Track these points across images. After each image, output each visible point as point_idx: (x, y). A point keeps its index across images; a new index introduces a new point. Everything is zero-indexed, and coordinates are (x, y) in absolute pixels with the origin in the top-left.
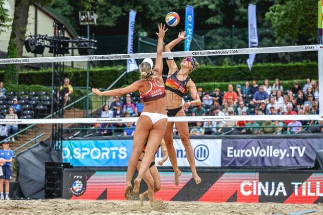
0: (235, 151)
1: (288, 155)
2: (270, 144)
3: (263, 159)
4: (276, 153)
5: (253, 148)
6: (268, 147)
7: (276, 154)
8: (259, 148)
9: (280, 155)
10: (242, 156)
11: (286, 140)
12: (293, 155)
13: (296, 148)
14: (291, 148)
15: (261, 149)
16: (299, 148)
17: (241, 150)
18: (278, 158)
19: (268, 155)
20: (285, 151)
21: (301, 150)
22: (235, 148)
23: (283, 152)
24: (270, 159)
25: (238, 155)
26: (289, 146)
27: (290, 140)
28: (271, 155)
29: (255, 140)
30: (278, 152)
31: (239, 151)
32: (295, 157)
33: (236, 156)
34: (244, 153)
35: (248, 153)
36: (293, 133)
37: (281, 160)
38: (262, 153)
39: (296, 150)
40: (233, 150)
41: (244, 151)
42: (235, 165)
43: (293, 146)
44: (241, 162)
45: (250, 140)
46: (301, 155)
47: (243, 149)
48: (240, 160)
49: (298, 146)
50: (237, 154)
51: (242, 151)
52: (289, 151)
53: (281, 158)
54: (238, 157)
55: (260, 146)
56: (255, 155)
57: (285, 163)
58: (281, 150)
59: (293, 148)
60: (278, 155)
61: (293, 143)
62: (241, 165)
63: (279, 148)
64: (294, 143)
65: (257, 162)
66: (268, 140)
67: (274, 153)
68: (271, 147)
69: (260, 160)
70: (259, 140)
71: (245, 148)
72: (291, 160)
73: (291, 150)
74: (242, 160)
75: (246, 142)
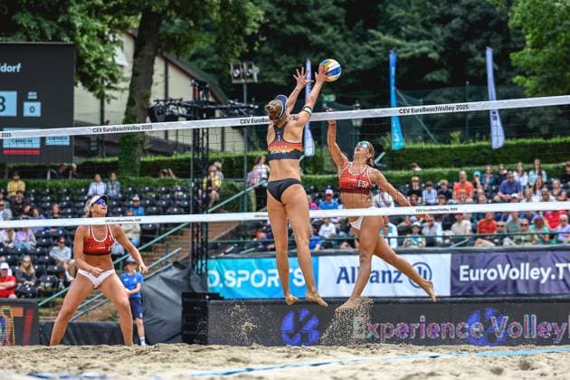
0: (472, 271)
1: (553, 277)
2: (525, 260)
3: (515, 282)
4: (534, 273)
5: (499, 267)
6: (522, 265)
7: (535, 276)
8: (508, 266)
9: (541, 276)
10: (482, 278)
11: (550, 253)
12: (561, 277)
13: (565, 265)
14: (557, 265)
15: (511, 267)
17: (482, 270)
18: (538, 282)
19: (522, 278)
20: (549, 270)
22: (471, 268)
23: (546, 271)
24: (526, 282)
25: (477, 278)
26: (554, 264)
27: (557, 253)
28: (527, 278)
29: (502, 254)
30: (538, 273)
31: (477, 271)
32: (564, 280)
33: (473, 279)
34: (485, 275)
35: (492, 274)
36: (560, 242)
37: (543, 284)
38: (514, 274)
39: (566, 269)
40: (468, 270)
41: (485, 271)
42: (472, 292)
43: (560, 262)
44: (481, 289)
45: (495, 254)
47: (484, 269)
48: (480, 285)
49: (569, 261)
50: (474, 276)
51: (483, 272)
52: (555, 271)
53: (543, 281)
54: (476, 281)
55: (509, 262)
56: (503, 277)
57: (549, 289)
58: (542, 270)
59: (561, 266)
60: (537, 277)
61: (560, 258)
62: (482, 293)
63: (540, 266)
64: (563, 257)
65: (505, 288)
66: (521, 255)
67: (532, 273)
68: (528, 265)
69: (510, 284)
70: (509, 254)
71: (486, 266)
72: (559, 285)
73: (558, 269)
74: (483, 285)
75: (488, 257)
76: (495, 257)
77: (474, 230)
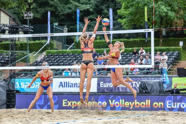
0: (104, 84)
3: (118, 88)
10: (108, 86)
12: (134, 86)
13: (135, 82)
16: (137, 83)
18: (126, 88)
19: (121, 86)
21: (138, 83)
22: (104, 83)
24: (122, 88)
25: (106, 86)
27: (132, 78)
31: (106, 84)
33: (104, 86)
34: (109, 85)
35: (111, 85)
39: (136, 84)
40: (103, 84)
41: (109, 84)
42: (104, 91)
46: (138, 86)
47: (108, 83)
49: (136, 81)
50: (105, 85)
51: (108, 84)
52: (132, 84)
62: (107, 91)
64: (134, 80)
65: (115, 90)
73: (133, 84)
74: (108, 89)
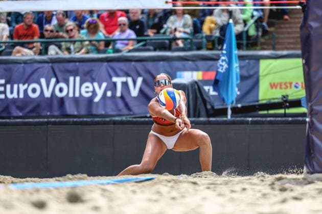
0: (8, 87)
1: (109, 94)
2: (75, 73)
3: (62, 100)
4: (86, 90)
5: (43, 81)
6: (71, 79)
7: (87, 92)
8: (53, 80)
9: (94, 92)
10: (21, 96)
11: (106, 64)
12: (119, 94)
13: (124, 79)
14: (115, 79)
15: (58, 82)
16: (130, 80)
17: (21, 85)
18: (90, 100)
19: (71, 95)
20: (104, 85)
21: (135, 83)
22: (7, 83)
23: (100, 87)
24: (76, 101)
25: (15, 95)
26: (111, 77)
27: (114, 64)
28: (77, 95)
29: (46, 65)
30: (91, 89)
31: (16, 86)
32: (122, 97)
33: (10, 96)
34: (26, 91)
35: (34, 91)
36: (118, 51)
37: (97, 103)
38: (61, 90)
39: (125, 84)
40: (4, 85)
41: (26, 86)
42: (9, 113)
43: (118, 75)
44: (20, 108)
45: (36, 66)
46: (135, 93)
47: (24, 84)
48: (19, 104)
49: (128, 75)
50: (12, 92)
51: (23, 87)
52: (112, 85)
53: (97, 99)
54: (13, 98)
55: (56, 76)
56: (48, 94)
57: (105, 109)
58: (96, 85)
59: (119, 81)
60: (90, 94)
61: (119, 72)
62: (21, 114)
63: (92, 81)
64: (122, 70)
65: (50, 107)
66: (70, 66)
67: (83, 90)
68: (78, 79)
69: (55, 103)
70: (56, 66)
71: (27, 81)
72: (116, 105)
73: (115, 84)
74: (24, 104)
75: (29, 69)
76: (39, 68)
77: (11, 36)
